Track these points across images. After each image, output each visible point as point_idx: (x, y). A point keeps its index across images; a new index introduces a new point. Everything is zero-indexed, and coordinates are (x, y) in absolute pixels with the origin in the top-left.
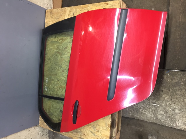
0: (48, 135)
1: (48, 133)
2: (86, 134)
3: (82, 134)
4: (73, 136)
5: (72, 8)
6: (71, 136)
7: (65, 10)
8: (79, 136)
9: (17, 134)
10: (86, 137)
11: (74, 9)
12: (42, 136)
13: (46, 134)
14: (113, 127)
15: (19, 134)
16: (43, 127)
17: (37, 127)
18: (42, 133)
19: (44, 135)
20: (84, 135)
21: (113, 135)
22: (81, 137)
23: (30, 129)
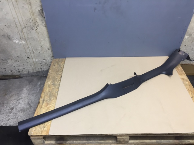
0: (40, 70)
1: (43, 69)
2: (48, 106)
3: (48, 102)
4: (45, 93)
5: (188, 81)
6: (45, 90)
7: (183, 74)
8: (45, 99)
9: (47, 37)
10: (45, 107)
11: (187, 83)
12: (41, 64)
13: (42, 69)
14: (57, 141)
15: (47, 39)
16: (52, 62)
17: (51, 58)
18: (44, 63)
19: (42, 66)
20: (47, 104)
21: (47, 141)
22: (45, 101)
23: (50, 50)
